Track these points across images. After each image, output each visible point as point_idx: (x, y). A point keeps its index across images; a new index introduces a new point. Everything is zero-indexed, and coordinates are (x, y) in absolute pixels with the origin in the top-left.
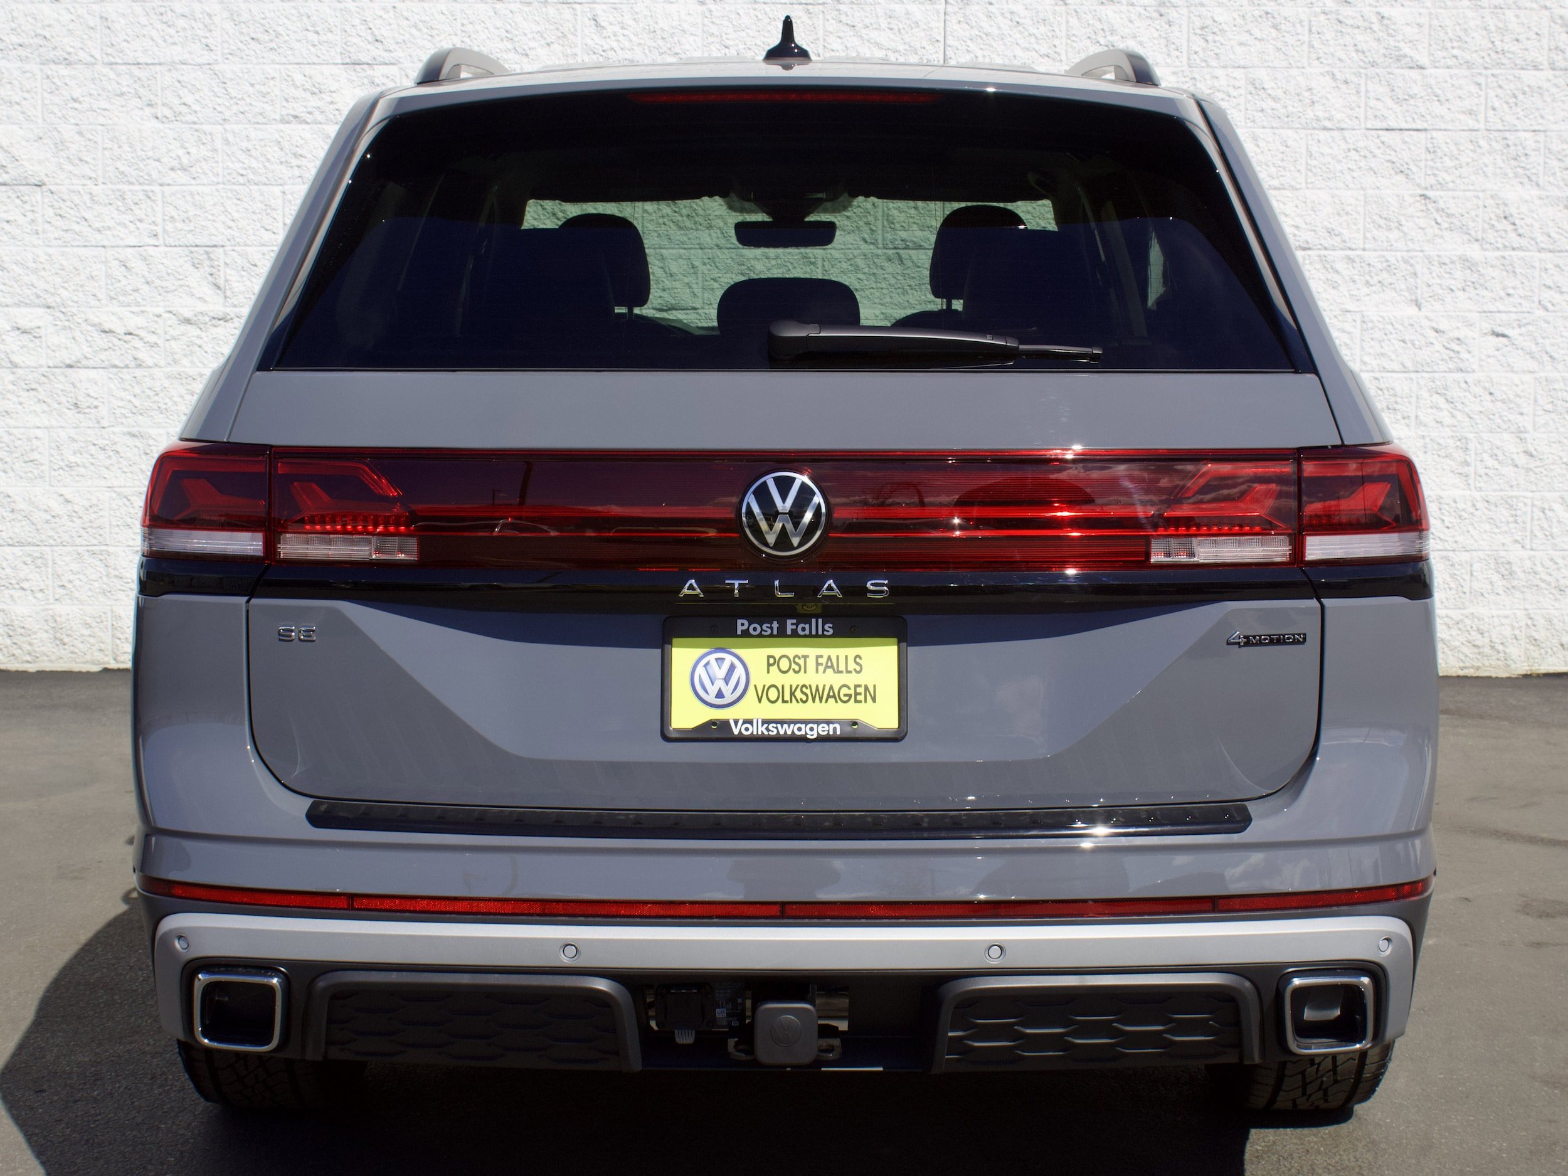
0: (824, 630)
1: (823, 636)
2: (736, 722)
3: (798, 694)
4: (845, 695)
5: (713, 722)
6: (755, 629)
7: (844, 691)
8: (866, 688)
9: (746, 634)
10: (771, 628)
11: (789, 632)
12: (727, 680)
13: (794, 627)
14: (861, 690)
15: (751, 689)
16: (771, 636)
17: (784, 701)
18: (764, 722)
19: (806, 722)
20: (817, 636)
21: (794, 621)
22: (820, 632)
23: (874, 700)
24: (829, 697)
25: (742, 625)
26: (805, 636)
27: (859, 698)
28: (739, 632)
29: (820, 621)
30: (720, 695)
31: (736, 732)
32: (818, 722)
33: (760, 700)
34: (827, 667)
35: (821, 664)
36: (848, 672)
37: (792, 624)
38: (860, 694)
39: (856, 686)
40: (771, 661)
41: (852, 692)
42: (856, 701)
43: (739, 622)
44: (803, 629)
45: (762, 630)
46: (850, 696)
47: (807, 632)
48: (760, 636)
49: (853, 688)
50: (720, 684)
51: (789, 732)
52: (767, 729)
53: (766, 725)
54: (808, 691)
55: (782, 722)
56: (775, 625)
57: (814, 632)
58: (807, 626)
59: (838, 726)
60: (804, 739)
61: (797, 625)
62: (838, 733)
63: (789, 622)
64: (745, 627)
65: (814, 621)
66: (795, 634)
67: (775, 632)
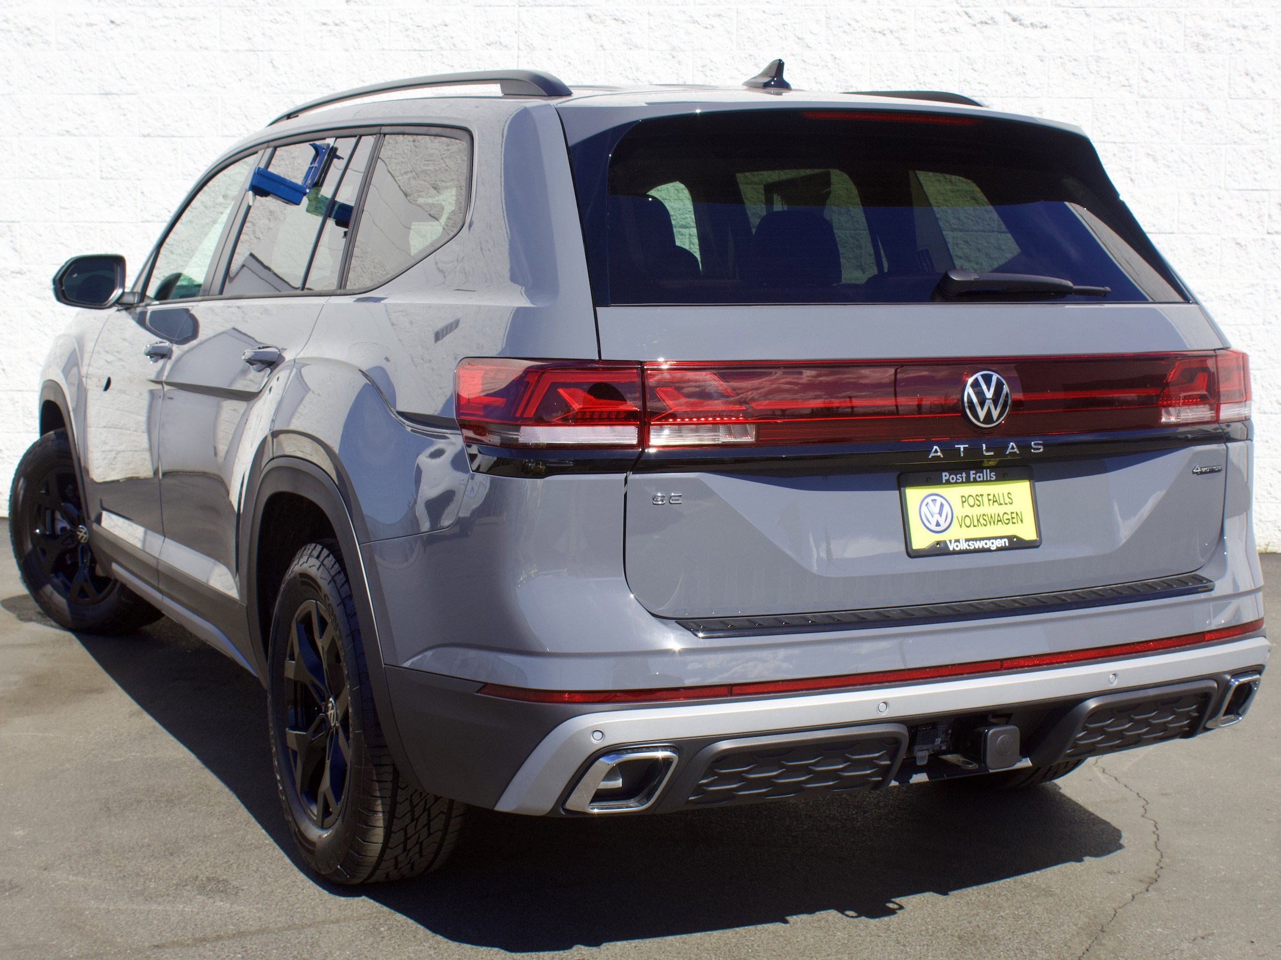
0: (991, 477)
1: (990, 481)
2: (950, 541)
3: (982, 520)
4: (1007, 519)
5: (938, 543)
6: (953, 479)
7: (1006, 516)
8: (1017, 514)
9: (948, 482)
10: (962, 477)
11: (972, 480)
12: (940, 514)
13: (974, 476)
14: (1014, 515)
15: (955, 518)
16: (962, 482)
17: (975, 526)
18: (967, 540)
19: (989, 539)
20: (987, 481)
21: (974, 472)
22: (989, 479)
23: (1022, 521)
24: (998, 521)
25: (945, 476)
26: (981, 481)
27: (1015, 520)
28: (944, 481)
29: (988, 470)
30: (938, 524)
31: (951, 549)
32: (996, 538)
33: (961, 526)
34: (994, 501)
35: (990, 500)
36: (1006, 504)
37: (973, 474)
38: (1014, 518)
39: (1012, 513)
40: (964, 499)
41: (1010, 517)
42: (1013, 523)
43: (944, 474)
44: (980, 477)
45: (957, 479)
46: (1009, 519)
47: (982, 479)
48: (956, 483)
49: (1010, 514)
50: (937, 517)
51: (981, 547)
52: (969, 545)
53: (967, 543)
54: (986, 518)
55: (976, 540)
56: (964, 475)
57: (985, 479)
58: (981, 475)
59: (1006, 540)
60: (989, 550)
61: (976, 474)
62: (1007, 544)
63: (972, 472)
64: (947, 478)
65: (985, 471)
66: (975, 481)
67: (964, 480)
